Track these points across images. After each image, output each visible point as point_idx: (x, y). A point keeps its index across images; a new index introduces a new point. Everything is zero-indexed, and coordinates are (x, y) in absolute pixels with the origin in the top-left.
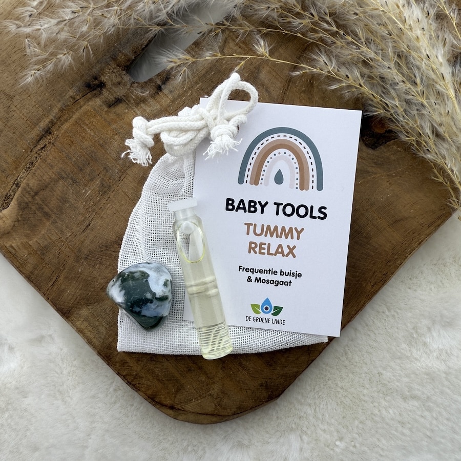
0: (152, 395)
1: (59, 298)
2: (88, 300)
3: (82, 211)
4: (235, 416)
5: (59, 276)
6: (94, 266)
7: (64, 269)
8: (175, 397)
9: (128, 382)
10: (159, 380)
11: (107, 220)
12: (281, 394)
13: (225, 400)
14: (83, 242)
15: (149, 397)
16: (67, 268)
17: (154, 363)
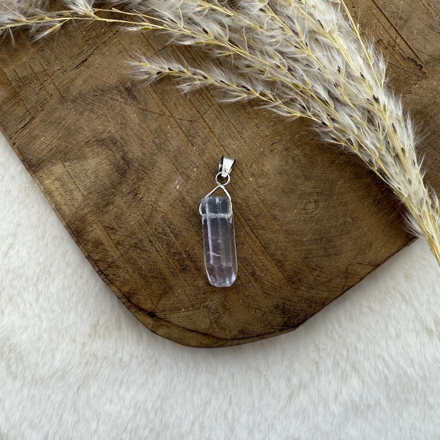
0: (128, 293)
1: (28, 145)
2: (66, 154)
3: (80, 42)
4: (235, 342)
5: (33, 118)
6: (82, 113)
7: (43, 110)
8: (159, 301)
9: (100, 270)
10: (140, 274)
11: (109, 58)
12: (301, 324)
13: (225, 318)
14: (73, 80)
15: (124, 295)
16: (46, 110)
17: (139, 251)
